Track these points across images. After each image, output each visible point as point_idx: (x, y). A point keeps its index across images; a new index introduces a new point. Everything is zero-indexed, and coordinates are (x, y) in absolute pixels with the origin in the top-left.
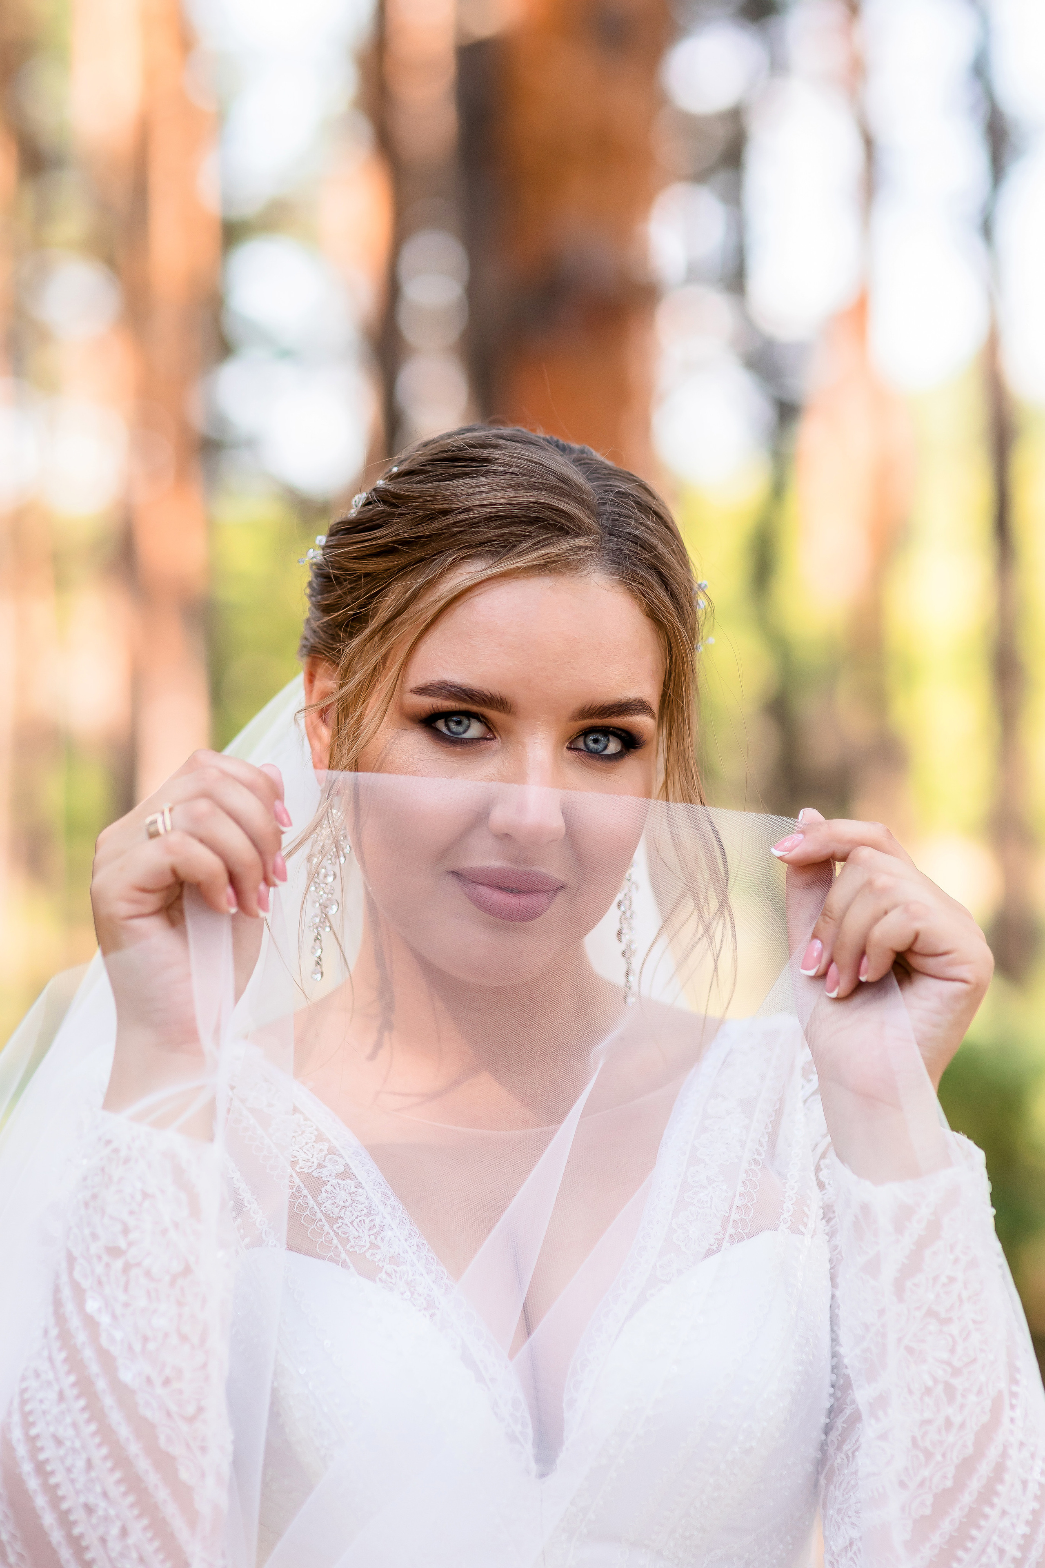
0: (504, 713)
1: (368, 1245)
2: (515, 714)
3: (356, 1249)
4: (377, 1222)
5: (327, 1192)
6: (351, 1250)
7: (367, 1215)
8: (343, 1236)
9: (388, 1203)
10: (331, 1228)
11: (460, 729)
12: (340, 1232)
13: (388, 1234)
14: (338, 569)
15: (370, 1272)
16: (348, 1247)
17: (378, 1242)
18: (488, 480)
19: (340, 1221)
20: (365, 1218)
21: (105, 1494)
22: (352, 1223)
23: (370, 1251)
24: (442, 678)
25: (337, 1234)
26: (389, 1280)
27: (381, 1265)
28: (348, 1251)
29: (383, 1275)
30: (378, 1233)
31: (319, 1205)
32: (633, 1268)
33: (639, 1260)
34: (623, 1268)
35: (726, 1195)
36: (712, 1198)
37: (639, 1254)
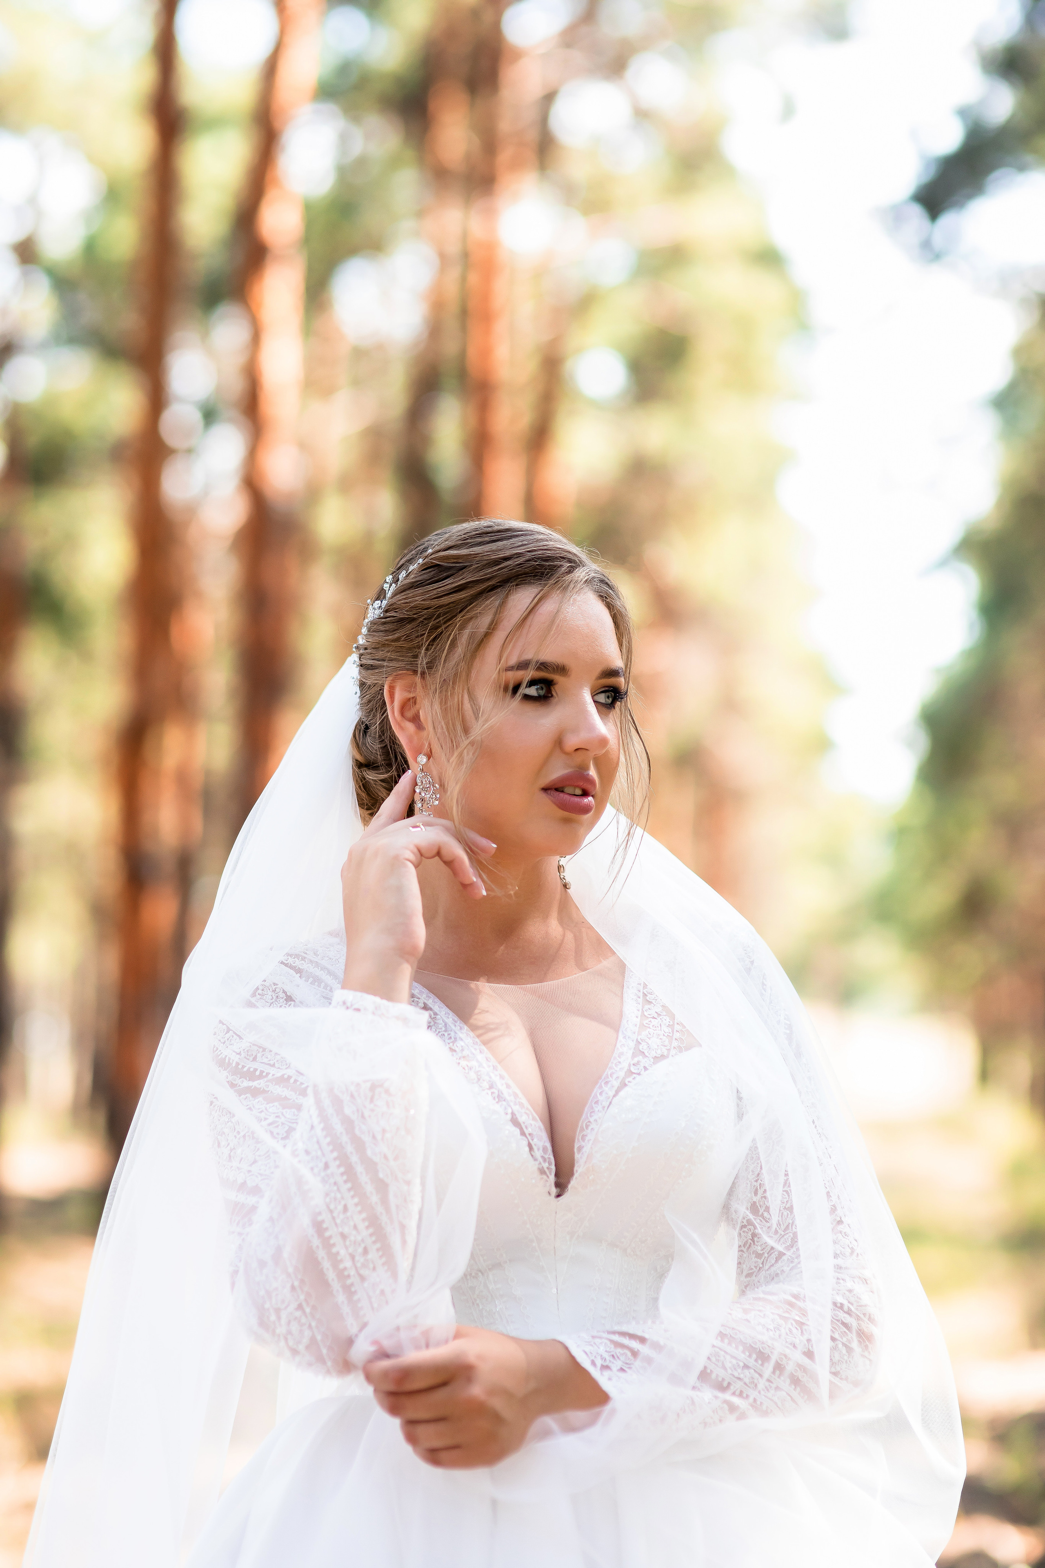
0: (563, 676)
2: (570, 676)
7: (446, 1031)
9: (457, 1024)
21: (355, 1227)
32: (616, 1065)
33: (620, 1060)
34: (610, 1065)
35: (669, 1023)
36: (660, 1025)
37: (619, 1057)
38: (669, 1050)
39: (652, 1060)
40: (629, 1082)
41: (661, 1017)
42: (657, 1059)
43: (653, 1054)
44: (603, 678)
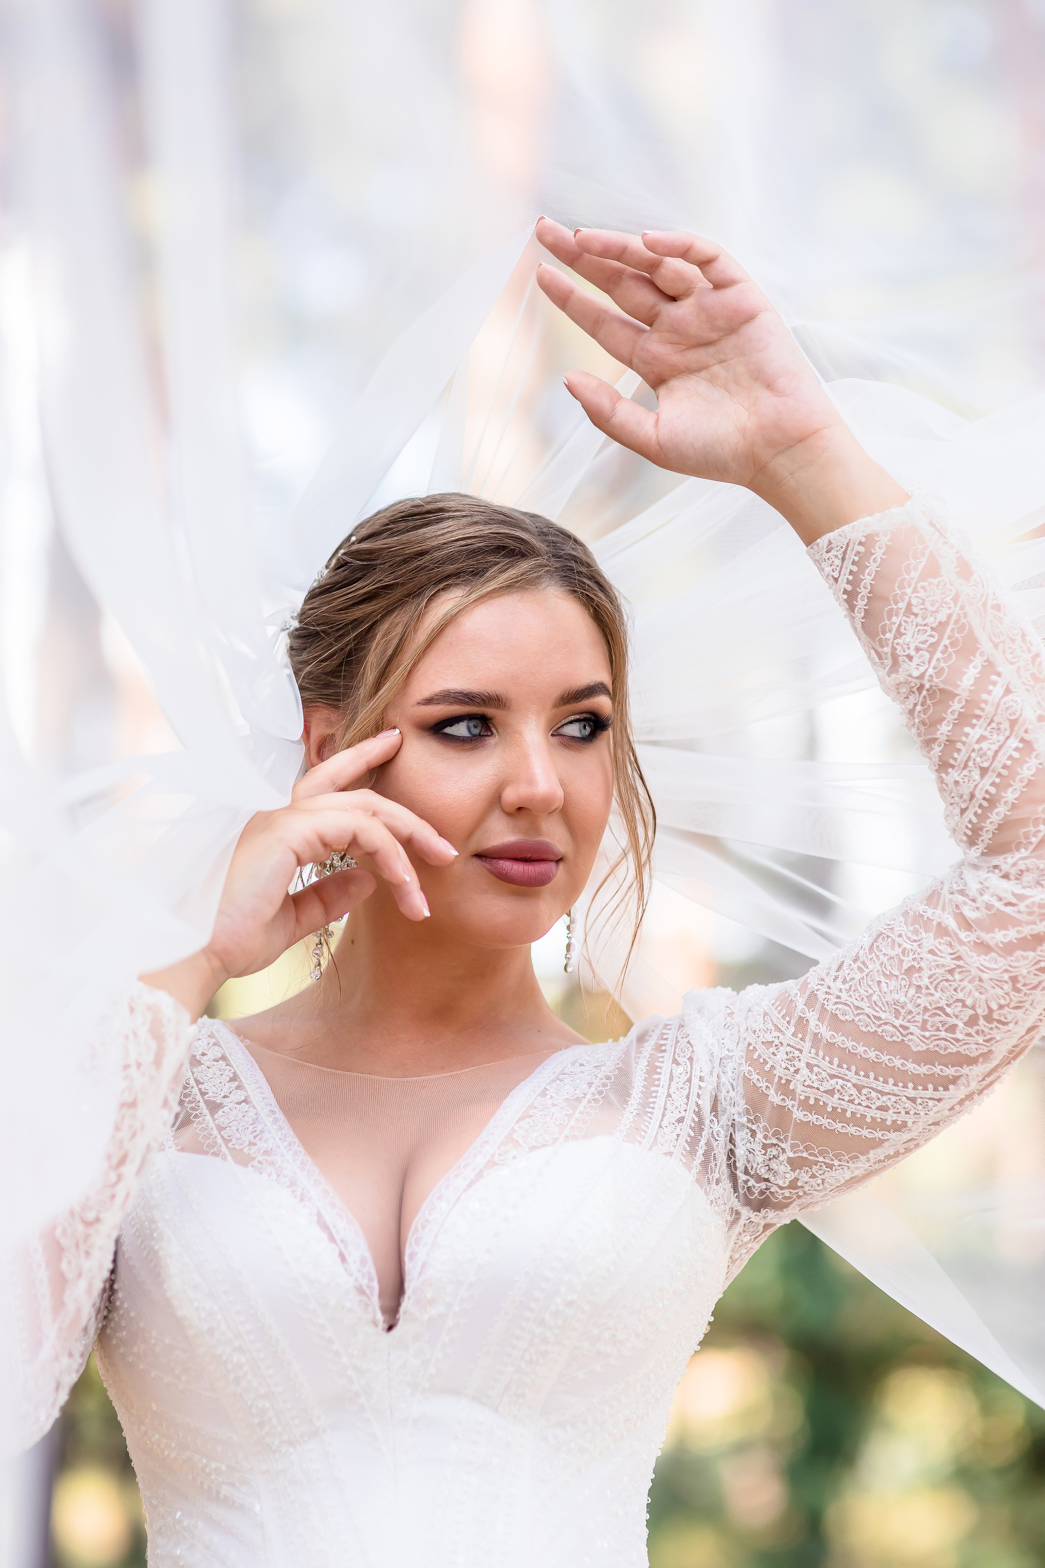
0: (500, 709)
1: (247, 1143)
2: (509, 708)
3: (237, 1146)
4: (259, 1129)
5: (223, 1112)
6: (232, 1147)
7: (252, 1125)
8: (227, 1138)
9: (272, 1116)
10: (220, 1134)
12: (226, 1136)
13: (265, 1136)
14: (323, 624)
15: (243, 1160)
16: (230, 1145)
17: (256, 1141)
18: (450, 523)
19: (228, 1128)
22: (238, 1129)
23: (248, 1147)
24: (444, 688)
25: (222, 1137)
26: (260, 1166)
27: (254, 1157)
28: (229, 1148)
29: (255, 1163)
30: (259, 1135)
31: (216, 1118)
35: (567, 1112)
36: (553, 1113)
38: (556, 1138)
39: (527, 1149)
43: (532, 1143)
44: (564, 704)
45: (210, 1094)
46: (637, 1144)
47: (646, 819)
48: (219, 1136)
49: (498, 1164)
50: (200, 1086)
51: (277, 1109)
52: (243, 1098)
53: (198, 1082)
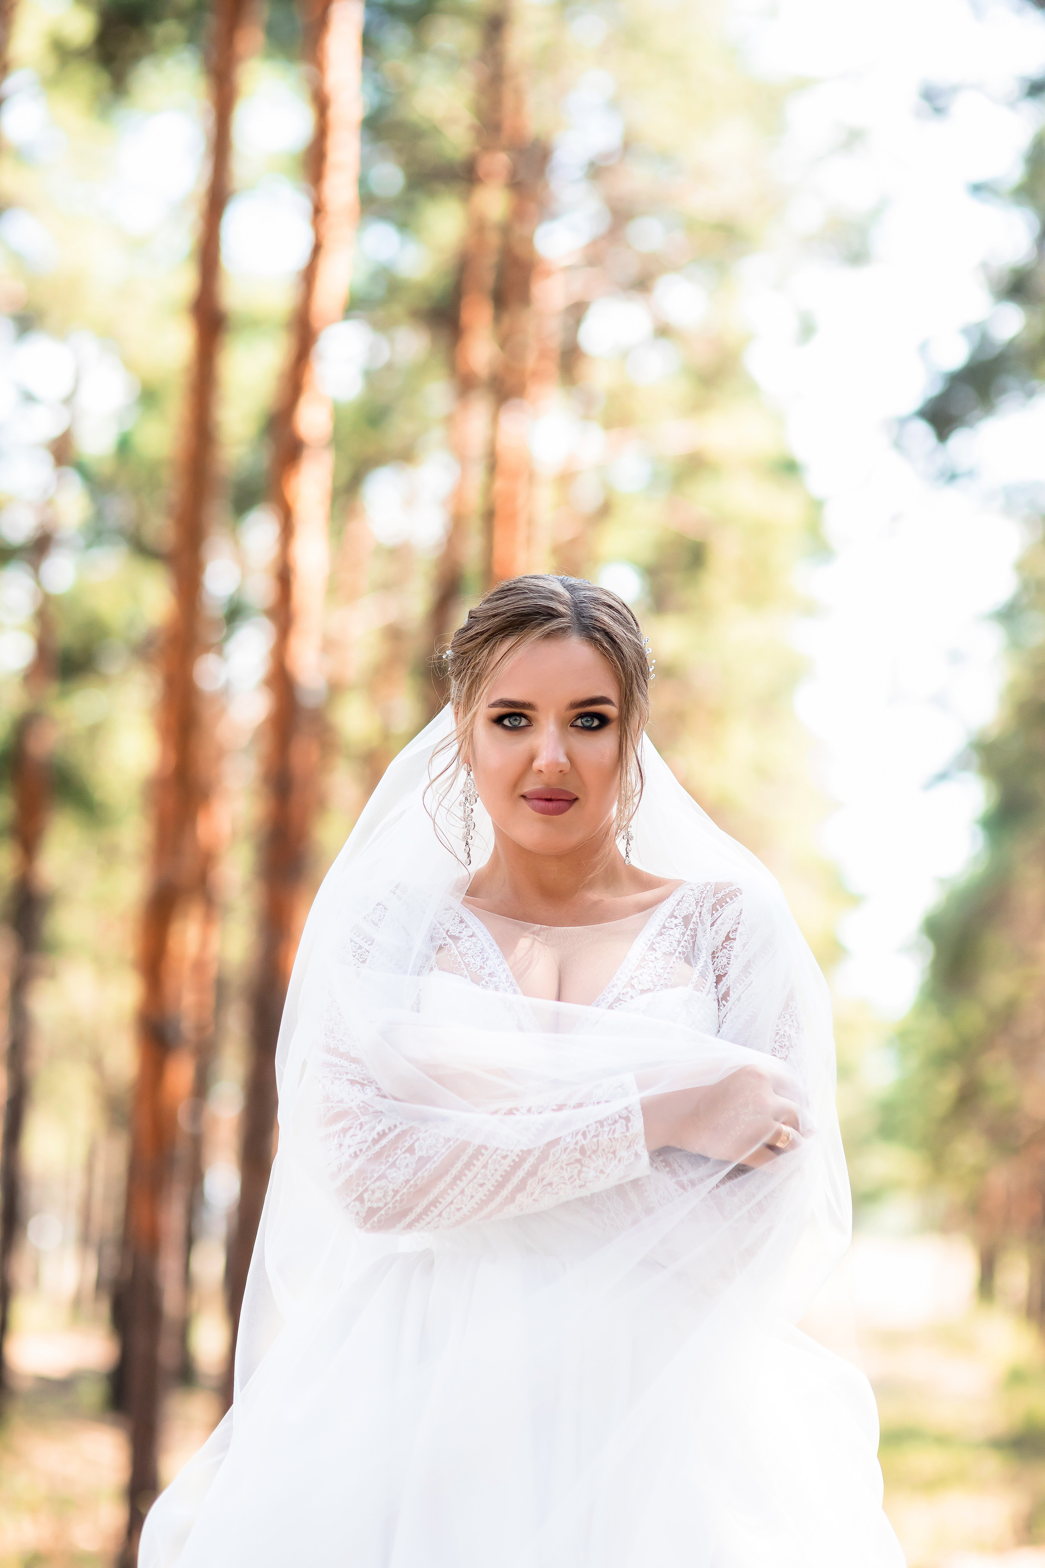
0: (534, 712)
1: (479, 967)
2: (539, 712)
3: (473, 969)
4: (485, 957)
5: (462, 942)
6: (470, 970)
8: (467, 963)
9: (492, 948)
10: (462, 959)
11: (517, 723)
12: (466, 961)
13: (489, 962)
15: (476, 980)
16: (469, 969)
17: (485, 966)
19: (466, 955)
20: (480, 954)
22: (472, 957)
23: (480, 970)
25: (464, 962)
26: (487, 985)
27: (483, 977)
29: (483, 982)
30: (485, 961)
31: (457, 948)
32: (609, 993)
33: (612, 989)
34: (604, 992)
35: (663, 966)
36: (655, 967)
37: (613, 987)
38: (655, 986)
39: (639, 992)
40: (616, 1006)
41: (658, 961)
42: (643, 991)
43: (641, 987)
44: (574, 709)
45: (451, 931)
46: (701, 992)
47: (639, 778)
48: (462, 962)
49: (621, 1000)
50: (443, 926)
51: (494, 943)
52: (471, 934)
53: (441, 924)
